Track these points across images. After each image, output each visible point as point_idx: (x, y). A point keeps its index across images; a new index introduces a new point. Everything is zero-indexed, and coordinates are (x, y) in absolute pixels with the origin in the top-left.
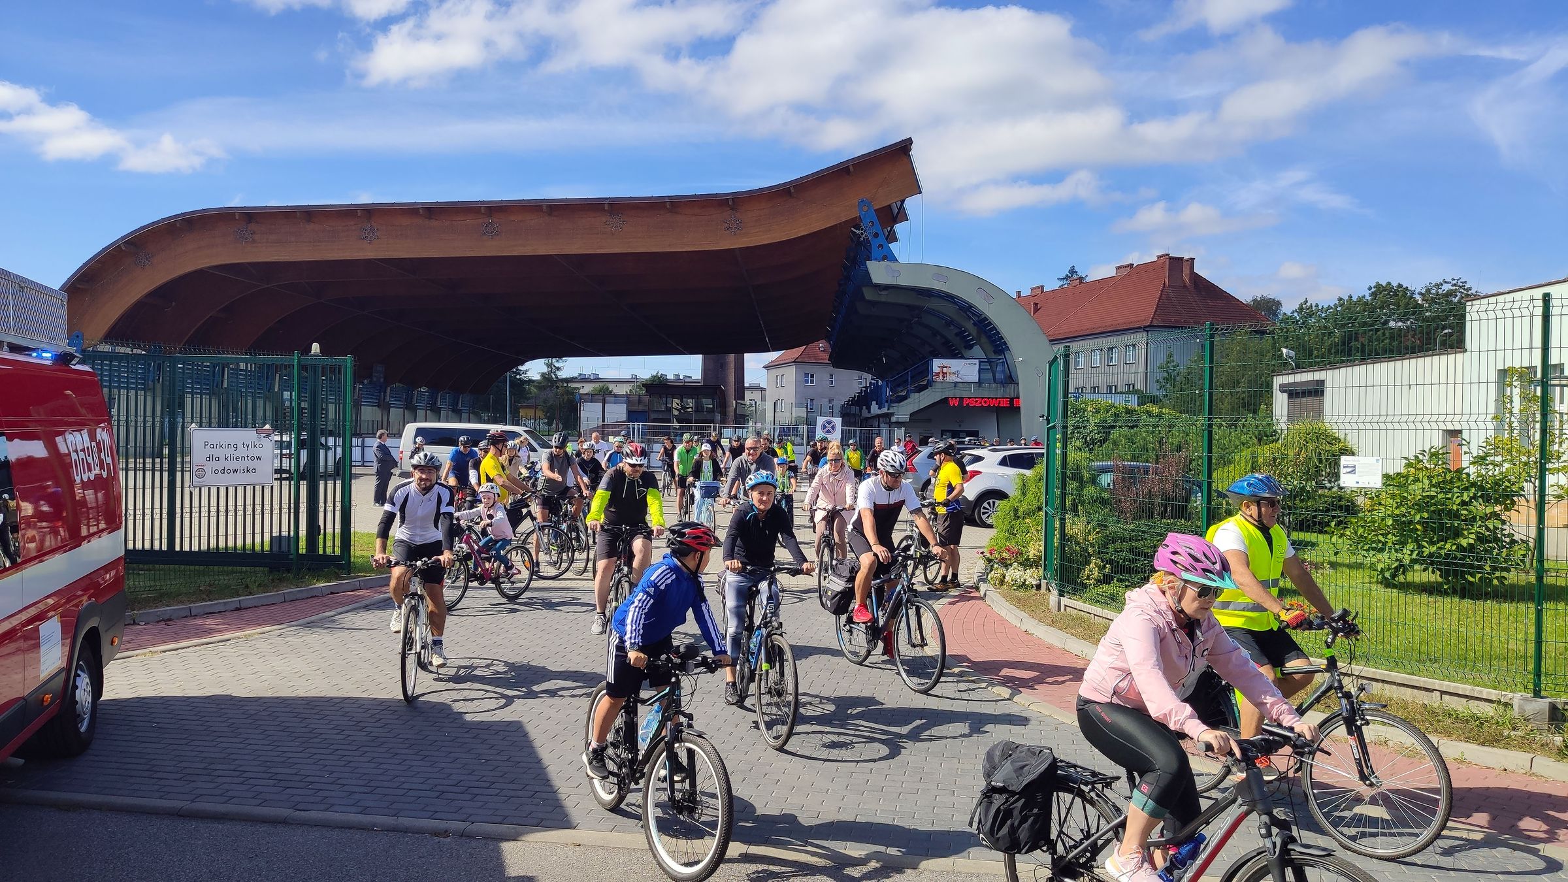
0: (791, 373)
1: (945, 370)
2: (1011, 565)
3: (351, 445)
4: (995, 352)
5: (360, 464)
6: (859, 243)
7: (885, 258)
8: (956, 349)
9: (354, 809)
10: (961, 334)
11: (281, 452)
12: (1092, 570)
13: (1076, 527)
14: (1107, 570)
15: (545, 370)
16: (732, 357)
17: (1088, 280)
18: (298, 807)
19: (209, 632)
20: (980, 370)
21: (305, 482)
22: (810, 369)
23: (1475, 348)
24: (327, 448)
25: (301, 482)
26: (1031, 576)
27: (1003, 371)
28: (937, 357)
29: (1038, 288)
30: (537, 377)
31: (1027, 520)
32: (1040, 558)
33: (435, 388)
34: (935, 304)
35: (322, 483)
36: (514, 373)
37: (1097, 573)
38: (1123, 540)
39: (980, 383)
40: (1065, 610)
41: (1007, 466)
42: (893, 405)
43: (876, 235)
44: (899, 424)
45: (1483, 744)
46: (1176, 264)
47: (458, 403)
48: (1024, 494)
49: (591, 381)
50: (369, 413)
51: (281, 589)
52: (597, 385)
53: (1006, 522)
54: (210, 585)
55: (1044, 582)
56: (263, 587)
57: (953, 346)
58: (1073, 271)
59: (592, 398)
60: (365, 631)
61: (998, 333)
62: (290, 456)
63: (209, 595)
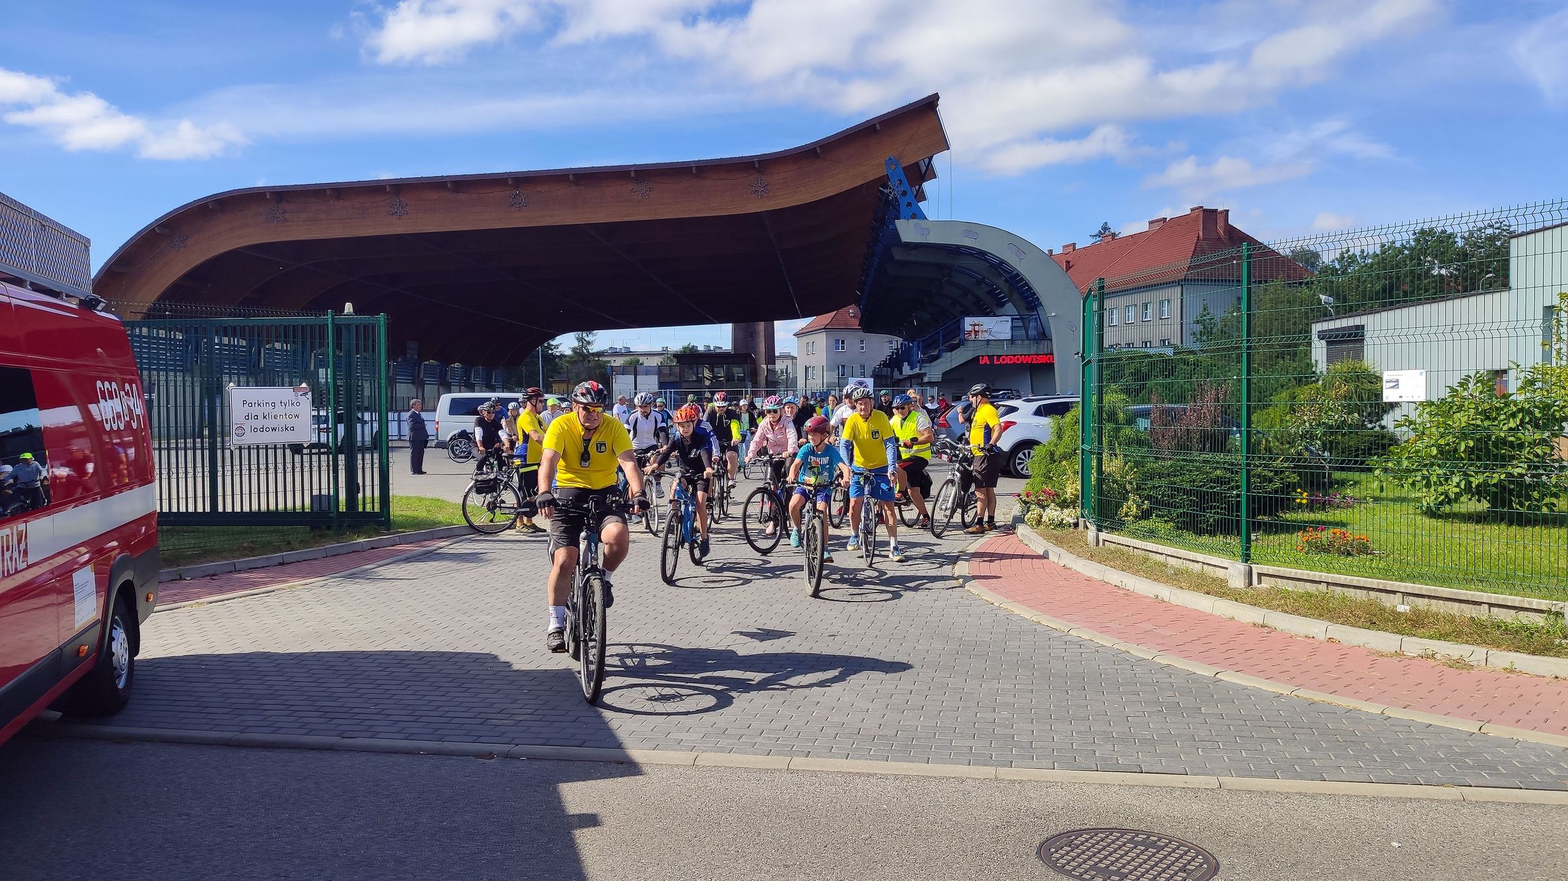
0: (821, 340)
1: (977, 328)
2: (1048, 506)
3: (387, 421)
4: (1027, 309)
5: (397, 438)
6: (888, 203)
7: (914, 216)
8: (987, 308)
9: (400, 736)
10: (992, 292)
11: (319, 426)
12: (1131, 506)
13: (1113, 466)
14: (1145, 507)
15: (576, 344)
16: (761, 326)
17: (1121, 236)
18: (343, 735)
19: (254, 584)
20: (1013, 328)
21: (343, 456)
22: (841, 335)
23: (1522, 285)
24: (364, 423)
25: (340, 456)
26: (1068, 515)
27: (1036, 328)
28: (968, 315)
29: (1070, 245)
30: (569, 352)
31: (1064, 463)
32: (1077, 497)
33: (468, 363)
34: (965, 262)
35: (360, 456)
36: (546, 347)
37: (1135, 510)
38: (1161, 476)
39: (1012, 341)
40: (1104, 544)
41: (1042, 416)
42: (925, 365)
43: (904, 193)
44: (932, 384)
45: (1533, 653)
46: (1210, 217)
47: (491, 378)
48: (1060, 437)
49: (622, 355)
50: (404, 389)
51: (323, 544)
52: (628, 359)
53: (1043, 467)
54: (253, 542)
55: (1081, 520)
56: (304, 543)
57: (984, 304)
58: (1105, 228)
59: (623, 371)
60: (406, 581)
61: (1030, 289)
62: (327, 430)
63: (251, 551)
